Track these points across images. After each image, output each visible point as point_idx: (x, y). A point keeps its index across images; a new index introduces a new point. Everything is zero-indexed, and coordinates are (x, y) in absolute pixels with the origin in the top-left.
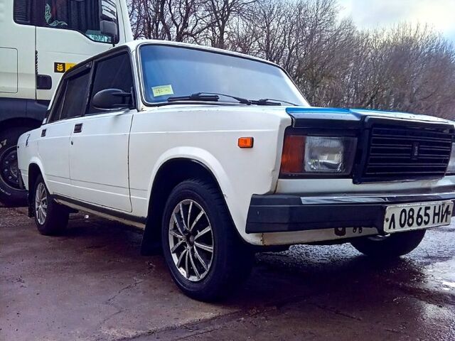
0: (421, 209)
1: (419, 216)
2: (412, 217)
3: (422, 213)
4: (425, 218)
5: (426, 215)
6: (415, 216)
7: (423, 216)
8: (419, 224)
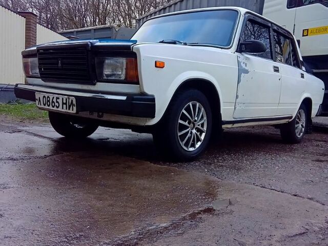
0: (53, 98)
1: (53, 102)
2: (49, 101)
3: (55, 100)
4: (57, 104)
5: (57, 102)
6: (51, 101)
7: (55, 102)
8: (53, 107)
